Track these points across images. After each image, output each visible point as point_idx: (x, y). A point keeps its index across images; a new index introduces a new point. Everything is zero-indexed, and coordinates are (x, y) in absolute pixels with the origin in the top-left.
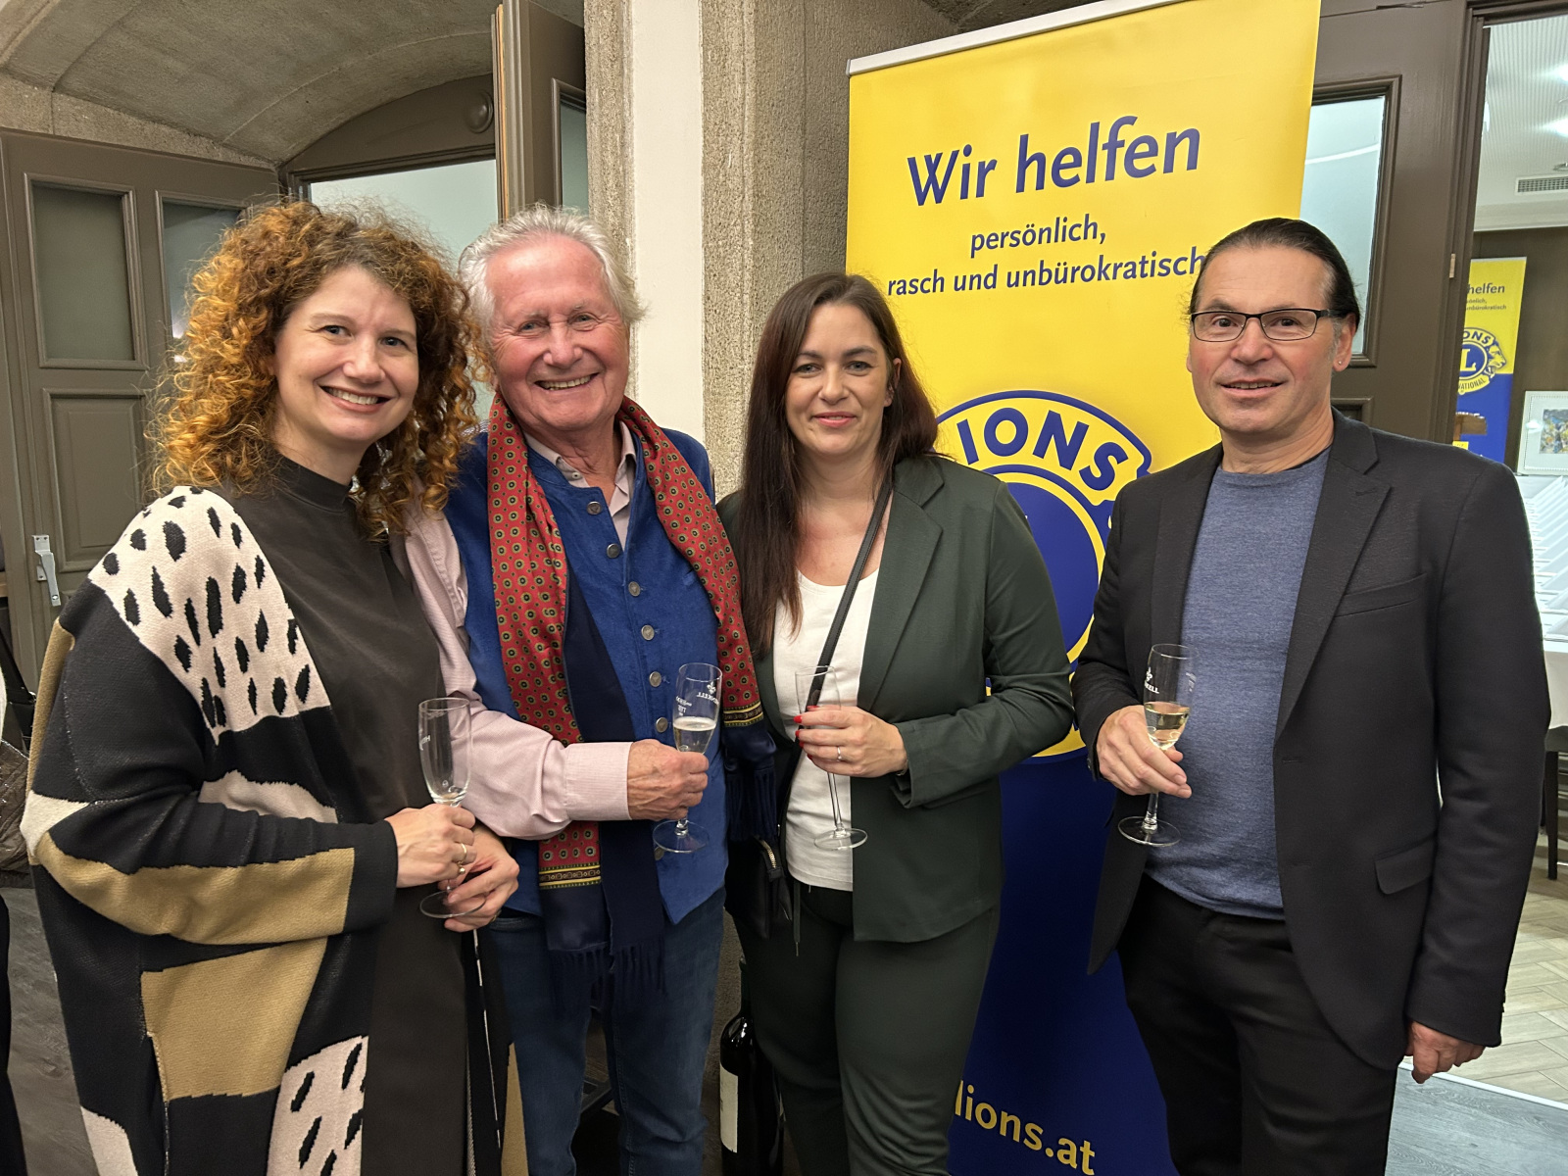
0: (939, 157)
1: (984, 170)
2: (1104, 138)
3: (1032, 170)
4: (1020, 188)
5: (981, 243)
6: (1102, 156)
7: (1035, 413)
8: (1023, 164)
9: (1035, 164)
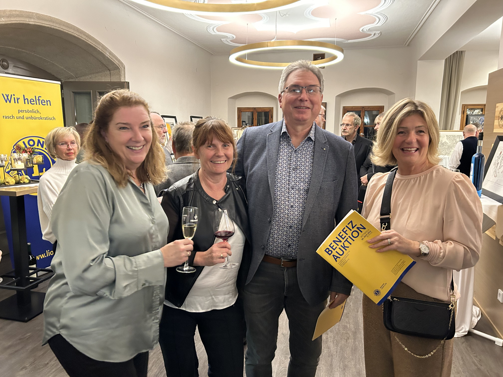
0: (8, 95)
1: (18, 99)
2: (37, 98)
3: (26, 101)
4: (25, 103)
5: (20, 111)
6: (37, 101)
7: (36, 140)
8: (25, 100)
9: (26, 100)
